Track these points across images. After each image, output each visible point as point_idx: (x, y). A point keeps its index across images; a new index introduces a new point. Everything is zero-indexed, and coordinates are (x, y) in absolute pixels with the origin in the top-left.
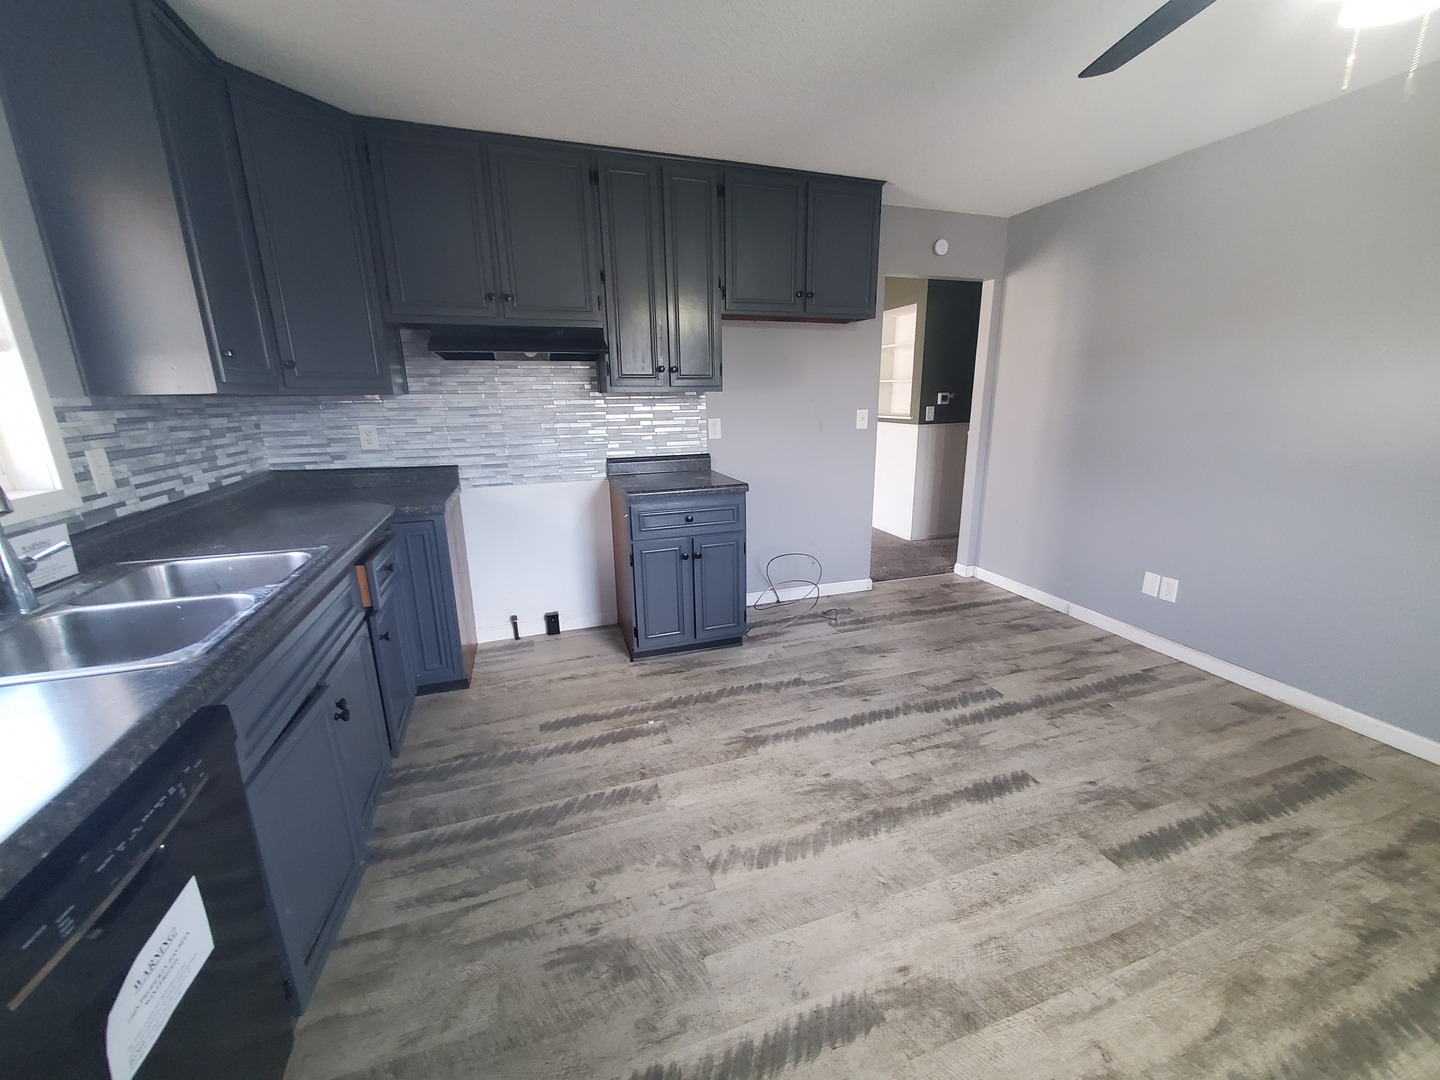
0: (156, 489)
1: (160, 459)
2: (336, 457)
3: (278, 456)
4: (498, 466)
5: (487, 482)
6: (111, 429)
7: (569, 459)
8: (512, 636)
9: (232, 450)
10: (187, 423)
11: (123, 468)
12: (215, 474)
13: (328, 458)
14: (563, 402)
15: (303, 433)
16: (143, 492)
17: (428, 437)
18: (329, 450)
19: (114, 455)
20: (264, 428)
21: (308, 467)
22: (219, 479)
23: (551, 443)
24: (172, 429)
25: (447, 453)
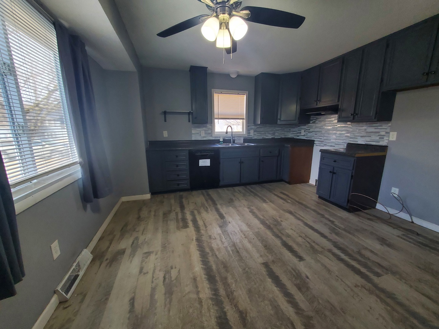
0: (261, 136)
1: (263, 133)
2: (298, 136)
3: (292, 135)
4: (322, 141)
5: (319, 145)
6: (256, 128)
7: (338, 142)
8: (315, 184)
9: (279, 133)
10: (271, 128)
11: (256, 133)
12: (274, 136)
13: (297, 136)
14: (340, 125)
15: (295, 131)
16: (258, 136)
17: (311, 133)
18: (297, 135)
19: (254, 131)
20: (291, 130)
21: (294, 138)
22: (274, 137)
23: (334, 137)
24: (267, 129)
25: (313, 137)
